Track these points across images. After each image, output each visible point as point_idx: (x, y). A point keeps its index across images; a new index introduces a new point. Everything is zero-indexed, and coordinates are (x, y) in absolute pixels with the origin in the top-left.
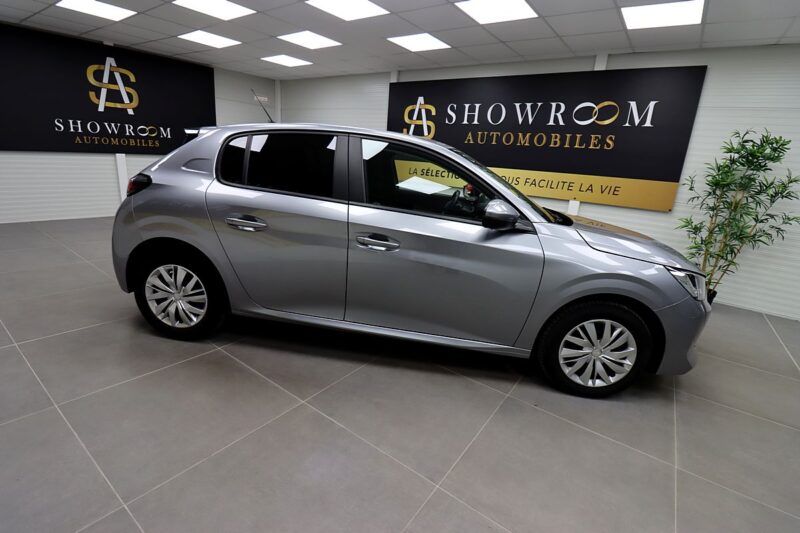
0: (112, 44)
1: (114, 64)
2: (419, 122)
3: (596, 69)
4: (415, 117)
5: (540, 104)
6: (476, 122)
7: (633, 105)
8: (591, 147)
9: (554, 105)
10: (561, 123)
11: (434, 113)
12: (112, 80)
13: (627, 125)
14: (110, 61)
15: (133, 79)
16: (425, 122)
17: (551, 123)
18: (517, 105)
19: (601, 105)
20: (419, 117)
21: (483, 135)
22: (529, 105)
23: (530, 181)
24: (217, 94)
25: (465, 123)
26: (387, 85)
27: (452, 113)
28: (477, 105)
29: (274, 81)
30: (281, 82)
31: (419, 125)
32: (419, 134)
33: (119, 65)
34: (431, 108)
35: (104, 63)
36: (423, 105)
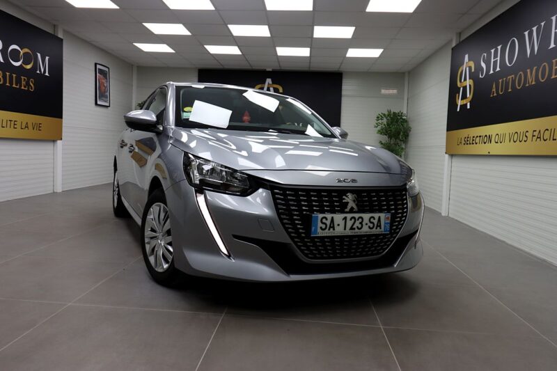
0: (271, 70)
1: (270, 82)
2: (464, 84)
4: (463, 80)
5: (543, 24)
6: (498, 69)
9: (554, 18)
11: (473, 70)
14: (269, 81)
15: (281, 90)
16: (469, 82)
17: (552, 45)
18: (526, 33)
20: (465, 80)
21: (502, 82)
22: (534, 29)
24: (344, 93)
25: (492, 72)
26: (450, 52)
27: (483, 65)
28: (499, 47)
29: (403, 73)
30: (409, 72)
31: (465, 88)
32: (464, 97)
33: (273, 83)
34: (472, 64)
35: (264, 83)
36: (467, 64)
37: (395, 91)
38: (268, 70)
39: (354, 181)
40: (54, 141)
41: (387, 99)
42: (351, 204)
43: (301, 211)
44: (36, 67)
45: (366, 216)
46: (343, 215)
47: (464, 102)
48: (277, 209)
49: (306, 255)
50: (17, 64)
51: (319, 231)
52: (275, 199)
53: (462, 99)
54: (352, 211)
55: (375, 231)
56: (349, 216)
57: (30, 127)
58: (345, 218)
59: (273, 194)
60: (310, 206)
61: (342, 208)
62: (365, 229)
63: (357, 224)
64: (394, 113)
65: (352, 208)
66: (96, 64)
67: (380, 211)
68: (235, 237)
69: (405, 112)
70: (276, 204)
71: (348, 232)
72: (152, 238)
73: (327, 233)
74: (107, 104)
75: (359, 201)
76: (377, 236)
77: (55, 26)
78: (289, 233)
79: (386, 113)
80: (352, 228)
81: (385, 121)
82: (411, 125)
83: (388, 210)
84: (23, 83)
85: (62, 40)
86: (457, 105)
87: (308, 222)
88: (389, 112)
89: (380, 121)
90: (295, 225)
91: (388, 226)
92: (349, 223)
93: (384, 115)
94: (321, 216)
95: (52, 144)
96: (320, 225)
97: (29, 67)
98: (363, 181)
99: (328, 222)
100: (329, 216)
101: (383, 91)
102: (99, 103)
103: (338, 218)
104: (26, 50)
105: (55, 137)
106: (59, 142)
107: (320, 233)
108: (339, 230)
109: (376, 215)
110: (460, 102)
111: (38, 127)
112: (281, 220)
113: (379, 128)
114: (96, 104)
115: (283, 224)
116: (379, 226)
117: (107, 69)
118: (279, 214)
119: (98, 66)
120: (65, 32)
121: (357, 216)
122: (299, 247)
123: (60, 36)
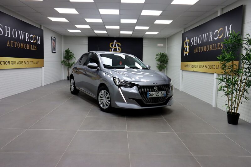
2: (186, 47)
3: (218, 16)
5: (208, 33)
6: (196, 44)
7: (226, 27)
8: (218, 49)
9: (210, 32)
10: (212, 40)
11: (189, 43)
12: (115, 46)
13: (225, 37)
14: (115, 41)
15: (120, 45)
16: (188, 47)
17: (210, 41)
18: (203, 35)
19: (220, 30)
22: (206, 34)
23: (206, 66)
24: (144, 46)
25: (194, 45)
26: (182, 35)
27: (192, 42)
28: (196, 37)
29: (166, 38)
30: (168, 38)
31: (186, 48)
32: (186, 51)
33: (117, 42)
34: (188, 40)
35: (114, 42)
36: (187, 41)
37: (162, 45)
38: (115, 37)
39: (157, 83)
40: (41, 67)
41: (160, 48)
42: (156, 89)
43: (144, 91)
44: (37, 41)
45: (160, 92)
46: (154, 92)
47: (186, 53)
48: (139, 91)
49: (146, 102)
50: (32, 41)
51: (149, 96)
52: (138, 89)
53: (186, 52)
54: (156, 91)
55: (162, 96)
56: (156, 92)
57: (36, 63)
58: (155, 93)
59: (138, 88)
60: (147, 90)
61: (154, 90)
62: (160, 95)
63: (158, 94)
64: (162, 53)
65: (157, 90)
66: (52, 37)
67: (163, 91)
68: (129, 98)
69: (166, 53)
70: (139, 90)
71: (156, 96)
72: (101, 100)
73: (151, 97)
74: (55, 52)
75: (158, 88)
76: (163, 97)
77: (41, 25)
78: (142, 97)
79: (160, 53)
80: (157, 95)
81: (159, 56)
82: (169, 58)
83: (165, 91)
84: (34, 48)
85: (43, 30)
86: (184, 54)
87: (146, 94)
88: (161, 53)
89: (157, 56)
90: (143, 95)
91: (165, 95)
92: (156, 94)
93: (159, 54)
94: (150, 92)
95: (40, 68)
96: (149, 95)
97: (35, 42)
98: (159, 83)
99: (151, 94)
100: (151, 92)
101: (158, 45)
102: (53, 51)
103: (153, 93)
104: (34, 36)
105: (41, 66)
106: (43, 67)
107: (149, 97)
108: (154, 96)
109: (162, 92)
110: (185, 53)
111: (38, 63)
112: (140, 94)
113: (157, 59)
114: (52, 52)
115: (141, 95)
116: (163, 94)
117: (55, 38)
118: (140, 92)
119: (53, 38)
120: (44, 27)
121: (158, 92)
122: (144, 100)
123: (43, 29)
